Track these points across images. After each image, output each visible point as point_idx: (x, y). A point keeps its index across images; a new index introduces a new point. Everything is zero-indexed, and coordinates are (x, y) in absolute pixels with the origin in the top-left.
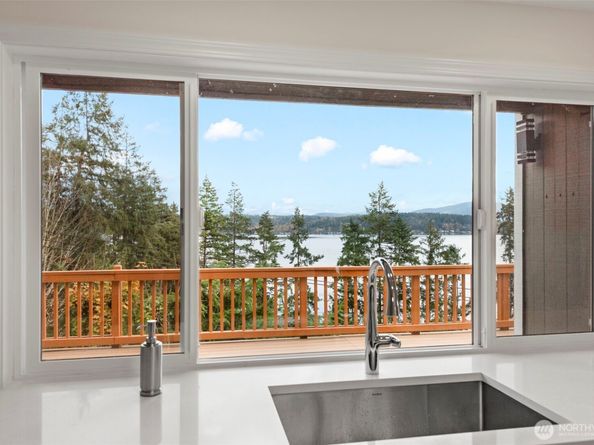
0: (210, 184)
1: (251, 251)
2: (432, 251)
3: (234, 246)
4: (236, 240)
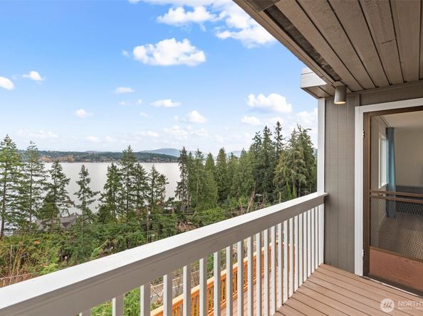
0: (11, 141)
1: (45, 184)
2: (154, 179)
3: (32, 181)
4: (33, 177)
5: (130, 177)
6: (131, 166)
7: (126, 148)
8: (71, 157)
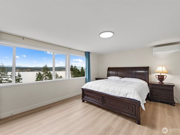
1: (8, 81)
3: (2, 80)
4: (3, 78)
5: (46, 77)
6: (47, 73)
7: (45, 65)
8: (29, 69)
